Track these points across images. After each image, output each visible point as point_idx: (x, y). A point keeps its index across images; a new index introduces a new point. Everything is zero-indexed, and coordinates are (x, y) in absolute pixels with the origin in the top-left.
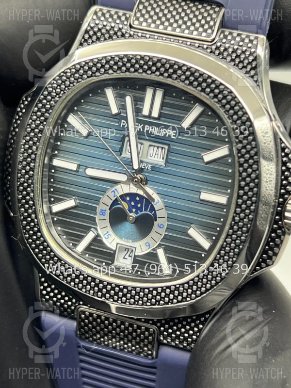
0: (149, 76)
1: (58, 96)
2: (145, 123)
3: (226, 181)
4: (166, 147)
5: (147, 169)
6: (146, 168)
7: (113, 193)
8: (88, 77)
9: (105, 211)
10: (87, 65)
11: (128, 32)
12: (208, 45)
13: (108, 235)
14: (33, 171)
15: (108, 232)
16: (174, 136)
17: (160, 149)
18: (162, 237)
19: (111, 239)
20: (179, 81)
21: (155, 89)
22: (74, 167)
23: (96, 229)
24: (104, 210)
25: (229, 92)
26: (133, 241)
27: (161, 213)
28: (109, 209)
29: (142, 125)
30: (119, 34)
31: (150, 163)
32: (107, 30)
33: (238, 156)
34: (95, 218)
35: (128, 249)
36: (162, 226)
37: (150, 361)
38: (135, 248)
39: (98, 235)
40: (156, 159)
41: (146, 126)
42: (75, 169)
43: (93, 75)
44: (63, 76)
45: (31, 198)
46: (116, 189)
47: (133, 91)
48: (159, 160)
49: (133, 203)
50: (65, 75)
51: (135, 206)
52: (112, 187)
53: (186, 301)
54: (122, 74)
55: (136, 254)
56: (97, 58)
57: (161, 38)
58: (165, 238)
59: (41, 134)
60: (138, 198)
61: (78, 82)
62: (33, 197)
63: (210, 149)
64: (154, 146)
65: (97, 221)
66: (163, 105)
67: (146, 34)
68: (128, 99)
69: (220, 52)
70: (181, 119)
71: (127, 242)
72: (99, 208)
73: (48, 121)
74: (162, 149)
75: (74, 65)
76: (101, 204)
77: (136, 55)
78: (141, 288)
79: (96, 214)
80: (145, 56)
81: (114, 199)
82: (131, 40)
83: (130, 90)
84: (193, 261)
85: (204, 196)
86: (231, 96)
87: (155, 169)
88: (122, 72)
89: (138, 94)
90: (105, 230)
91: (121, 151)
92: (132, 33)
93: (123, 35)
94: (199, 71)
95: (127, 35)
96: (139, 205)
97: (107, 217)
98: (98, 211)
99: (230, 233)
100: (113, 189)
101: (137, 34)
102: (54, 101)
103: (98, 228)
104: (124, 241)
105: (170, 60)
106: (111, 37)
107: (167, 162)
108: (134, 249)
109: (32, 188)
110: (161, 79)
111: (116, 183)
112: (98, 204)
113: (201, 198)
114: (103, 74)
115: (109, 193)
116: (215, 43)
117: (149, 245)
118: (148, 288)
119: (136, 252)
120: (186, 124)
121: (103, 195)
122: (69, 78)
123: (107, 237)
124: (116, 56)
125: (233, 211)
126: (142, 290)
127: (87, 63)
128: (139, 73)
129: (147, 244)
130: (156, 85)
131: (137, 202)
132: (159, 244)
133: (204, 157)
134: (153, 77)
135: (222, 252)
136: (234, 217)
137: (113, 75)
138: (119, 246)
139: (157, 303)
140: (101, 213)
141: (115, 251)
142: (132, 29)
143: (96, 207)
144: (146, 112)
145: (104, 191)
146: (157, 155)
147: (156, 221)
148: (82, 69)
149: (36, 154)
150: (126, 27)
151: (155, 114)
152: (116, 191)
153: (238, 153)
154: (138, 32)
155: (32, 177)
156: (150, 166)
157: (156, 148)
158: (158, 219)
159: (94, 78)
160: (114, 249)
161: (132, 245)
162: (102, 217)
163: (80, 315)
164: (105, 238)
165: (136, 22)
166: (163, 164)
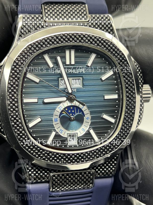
0: (70, 43)
1: (22, 65)
2: (68, 68)
3: (114, 87)
4: (81, 78)
5: (75, 91)
6: (74, 91)
8: (37, 51)
10: (35, 45)
11: (45, 24)
12: (87, 24)
14: (18, 108)
15: (61, 129)
17: (77, 80)
18: (90, 124)
19: (63, 133)
20: (85, 43)
21: (70, 50)
24: (56, 118)
25: (110, 43)
27: (86, 112)
28: (59, 118)
30: (40, 26)
31: (75, 88)
32: (33, 26)
34: (53, 124)
35: (71, 135)
36: (88, 118)
37: (90, 190)
39: (57, 133)
40: (76, 85)
43: (40, 49)
44: (23, 53)
45: (20, 123)
46: (60, 106)
47: (58, 53)
48: (78, 85)
49: (70, 111)
50: (24, 52)
51: (71, 112)
52: (58, 105)
53: (113, 150)
54: (55, 45)
55: (78, 136)
56: (40, 40)
57: (62, 25)
58: (92, 124)
59: (18, 87)
60: (71, 108)
61: (32, 54)
62: (21, 122)
63: (104, 73)
64: (74, 79)
66: (76, 57)
67: (54, 24)
68: (59, 58)
69: (95, 26)
71: (72, 131)
72: (54, 118)
73: (20, 79)
74: (78, 80)
75: (28, 46)
76: (54, 116)
78: (90, 151)
79: (53, 122)
81: (60, 112)
82: (48, 29)
83: (56, 54)
84: (107, 131)
85: (107, 97)
86: (112, 44)
87: (78, 90)
88: (55, 44)
89: (62, 54)
90: (59, 129)
91: (58, 86)
92: (47, 25)
93: (43, 27)
94: (94, 36)
95: (45, 26)
96: (73, 111)
97: (59, 122)
99: (126, 111)
101: (49, 25)
102: (21, 67)
103: (56, 129)
105: (78, 33)
106: (36, 29)
107: (83, 85)
108: (76, 134)
109: (19, 117)
111: (59, 103)
113: (105, 98)
114: (45, 48)
115: (57, 109)
116: (90, 22)
117: (84, 129)
118: (93, 150)
119: (78, 135)
120: (89, 64)
121: (54, 111)
123: (61, 132)
125: (126, 100)
127: (35, 44)
128: (64, 43)
129: (83, 130)
131: (71, 110)
132: (89, 127)
133: (102, 78)
135: (125, 121)
137: (50, 47)
138: (68, 135)
139: (100, 156)
140: (55, 121)
141: (67, 138)
142: (46, 23)
143: (52, 118)
144: (68, 63)
145: (55, 109)
146: (76, 84)
147: (84, 116)
148: (33, 47)
149: (17, 99)
150: (43, 22)
151: (73, 62)
152: (60, 107)
154: (50, 24)
155: (18, 111)
156: (75, 90)
157: (75, 80)
158: (85, 115)
159: (41, 50)
160: (67, 137)
161: (75, 132)
162: (56, 123)
163: (53, 178)
164: (60, 133)
165: (47, 19)
166: (81, 87)
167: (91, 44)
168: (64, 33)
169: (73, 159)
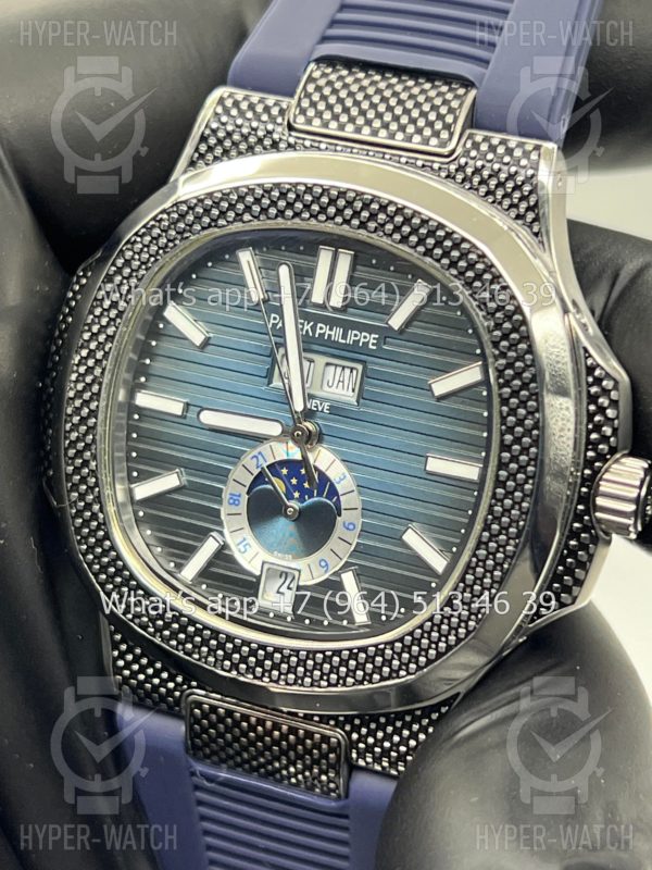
0: (323, 225)
1: (144, 267)
2: (317, 319)
4: (360, 367)
5: (322, 411)
6: (320, 409)
7: (255, 459)
8: (203, 228)
9: (239, 496)
10: (200, 205)
11: (285, 138)
12: (442, 163)
13: (245, 546)
14: (96, 417)
15: (244, 539)
16: (373, 344)
17: (347, 372)
18: (352, 549)
19: (250, 553)
20: (381, 234)
21: (336, 251)
22: (176, 408)
23: (221, 533)
24: (237, 494)
25: (479, 256)
26: (293, 558)
27: (350, 499)
28: (248, 493)
29: (312, 324)
30: (267, 142)
31: (327, 400)
32: (242, 135)
33: (499, 384)
34: (219, 511)
35: (286, 574)
36: (351, 527)
37: (333, 804)
38: (299, 571)
39: (225, 546)
40: (339, 391)
41: (319, 325)
42: (180, 413)
43: (213, 224)
44: (154, 226)
45: (93, 471)
46: (260, 453)
47: (294, 255)
48: (344, 392)
49: (294, 481)
50: (157, 224)
51: (299, 487)
52: (254, 447)
53: (398, 677)
54: (269, 222)
55: (301, 583)
56: (221, 191)
58: (359, 551)
61: (182, 239)
62: (95, 468)
63: (445, 369)
64: (336, 366)
65: (223, 517)
66: (352, 281)
67: (320, 142)
68: (284, 271)
69: (470, 179)
70: (387, 311)
71: (283, 559)
72: (229, 490)
73: (124, 316)
74: (351, 372)
75: (176, 205)
76: (231, 483)
77: (297, 184)
78: (309, 652)
79: (220, 503)
80: (315, 185)
81: (256, 472)
82: (291, 154)
83: (287, 254)
85: (436, 465)
86: (483, 262)
87: (337, 410)
88: (269, 218)
89: (303, 261)
90: (239, 537)
91: (269, 376)
92: (292, 140)
93: (275, 145)
94: (420, 213)
95: (282, 145)
96: (307, 485)
97: (243, 507)
98: (226, 496)
99: (484, 540)
100: (255, 453)
101: (301, 141)
102: (136, 277)
103: (226, 531)
104: (277, 557)
105: (363, 194)
106: (251, 149)
107: (360, 396)
108: (296, 574)
109: (93, 452)
110: (345, 230)
111: (260, 439)
112: (224, 483)
113: (428, 468)
114: (232, 222)
115: (247, 460)
116: (455, 160)
117: (327, 565)
118: (323, 652)
119: (301, 579)
120: (396, 321)
121: (234, 464)
122: (166, 231)
123: (243, 550)
124: (259, 185)
125: (490, 494)
126: (311, 656)
127: (201, 201)
128: (303, 220)
129: (323, 564)
130: (338, 243)
131: (301, 480)
132: (346, 562)
133: (433, 386)
134: (329, 227)
135: (468, 576)
136: (491, 506)
137: (252, 223)
138: (266, 567)
139: (341, 682)
140: (231, 501)
141: (259, 578)
142: (293, 134)
143: (221, 490)
144: (317, 297)
145: (236, 456)
146: (341, 384)
147: (340, 515)
148: (191, 212)
149: (100, 384)
150: (279, 129)
151: (337, 300)
152: (260, 457)
153: (499, 377)
154: (304, 139)
155: (93, 428)
156: (326, 405)
157: (339, 369)
158: (343, 512)
159: (216, 230)
160: (258, 573)
161: (293, 565)
162: (234, 510)
163: (192, 710)
164: (240, 551)
165: (301, 119)
166: (353, 401)
167: (400, 242)
168: (310, 181)
169: (244, 660)
